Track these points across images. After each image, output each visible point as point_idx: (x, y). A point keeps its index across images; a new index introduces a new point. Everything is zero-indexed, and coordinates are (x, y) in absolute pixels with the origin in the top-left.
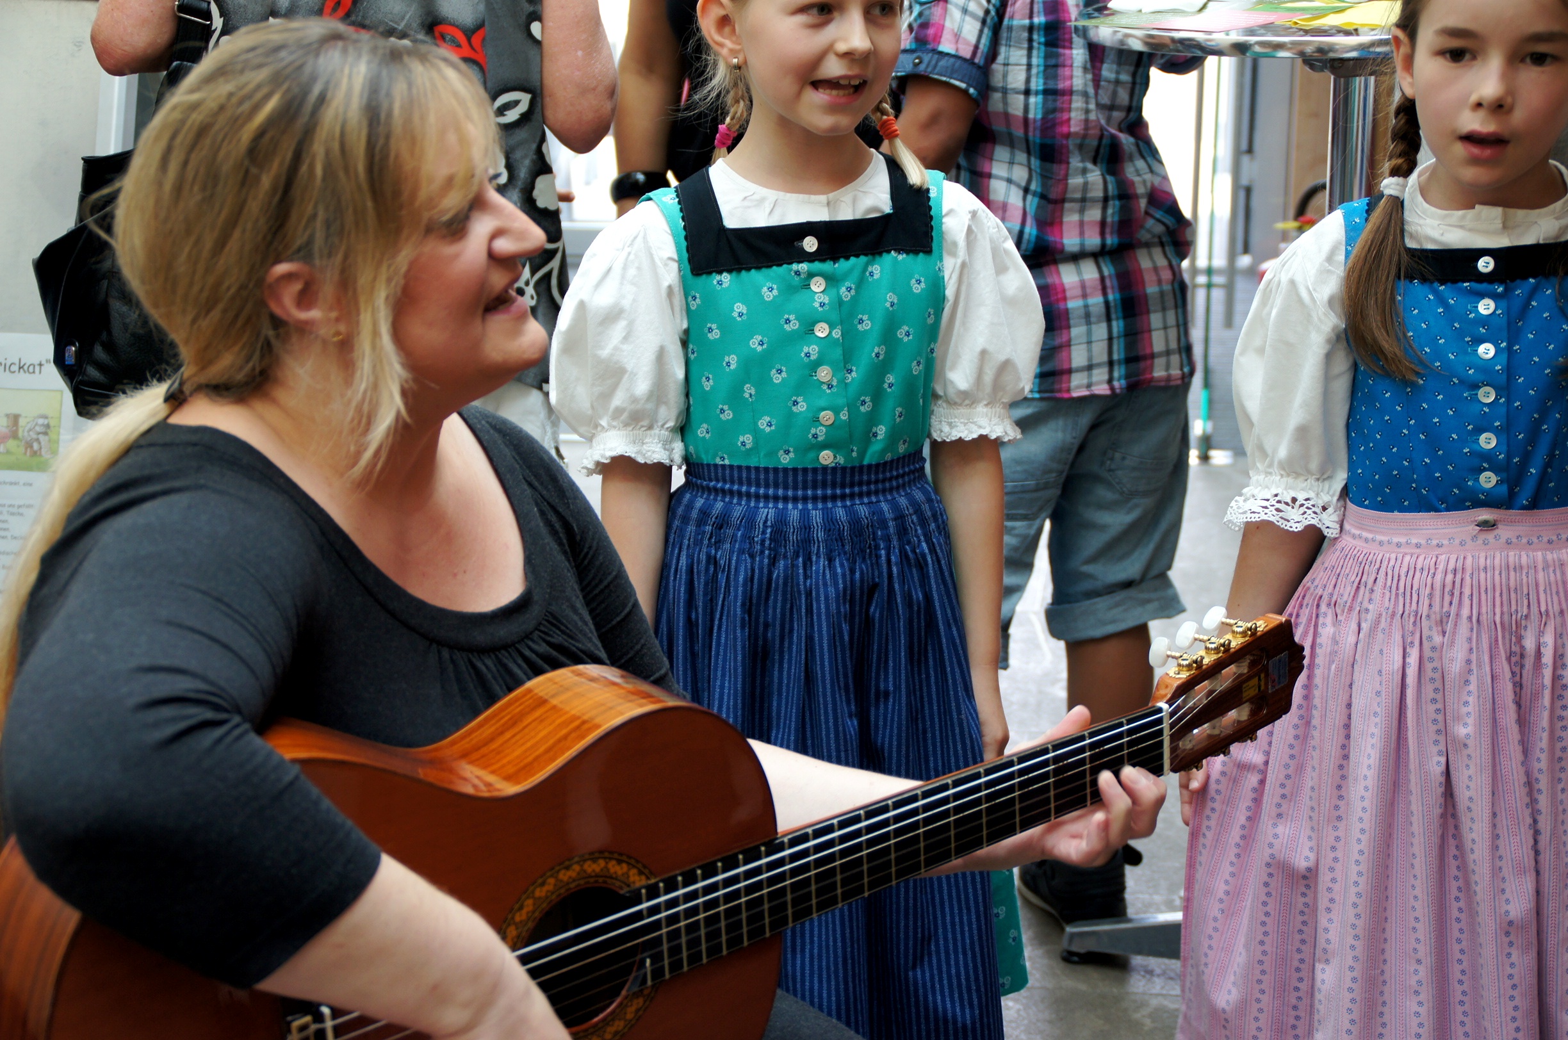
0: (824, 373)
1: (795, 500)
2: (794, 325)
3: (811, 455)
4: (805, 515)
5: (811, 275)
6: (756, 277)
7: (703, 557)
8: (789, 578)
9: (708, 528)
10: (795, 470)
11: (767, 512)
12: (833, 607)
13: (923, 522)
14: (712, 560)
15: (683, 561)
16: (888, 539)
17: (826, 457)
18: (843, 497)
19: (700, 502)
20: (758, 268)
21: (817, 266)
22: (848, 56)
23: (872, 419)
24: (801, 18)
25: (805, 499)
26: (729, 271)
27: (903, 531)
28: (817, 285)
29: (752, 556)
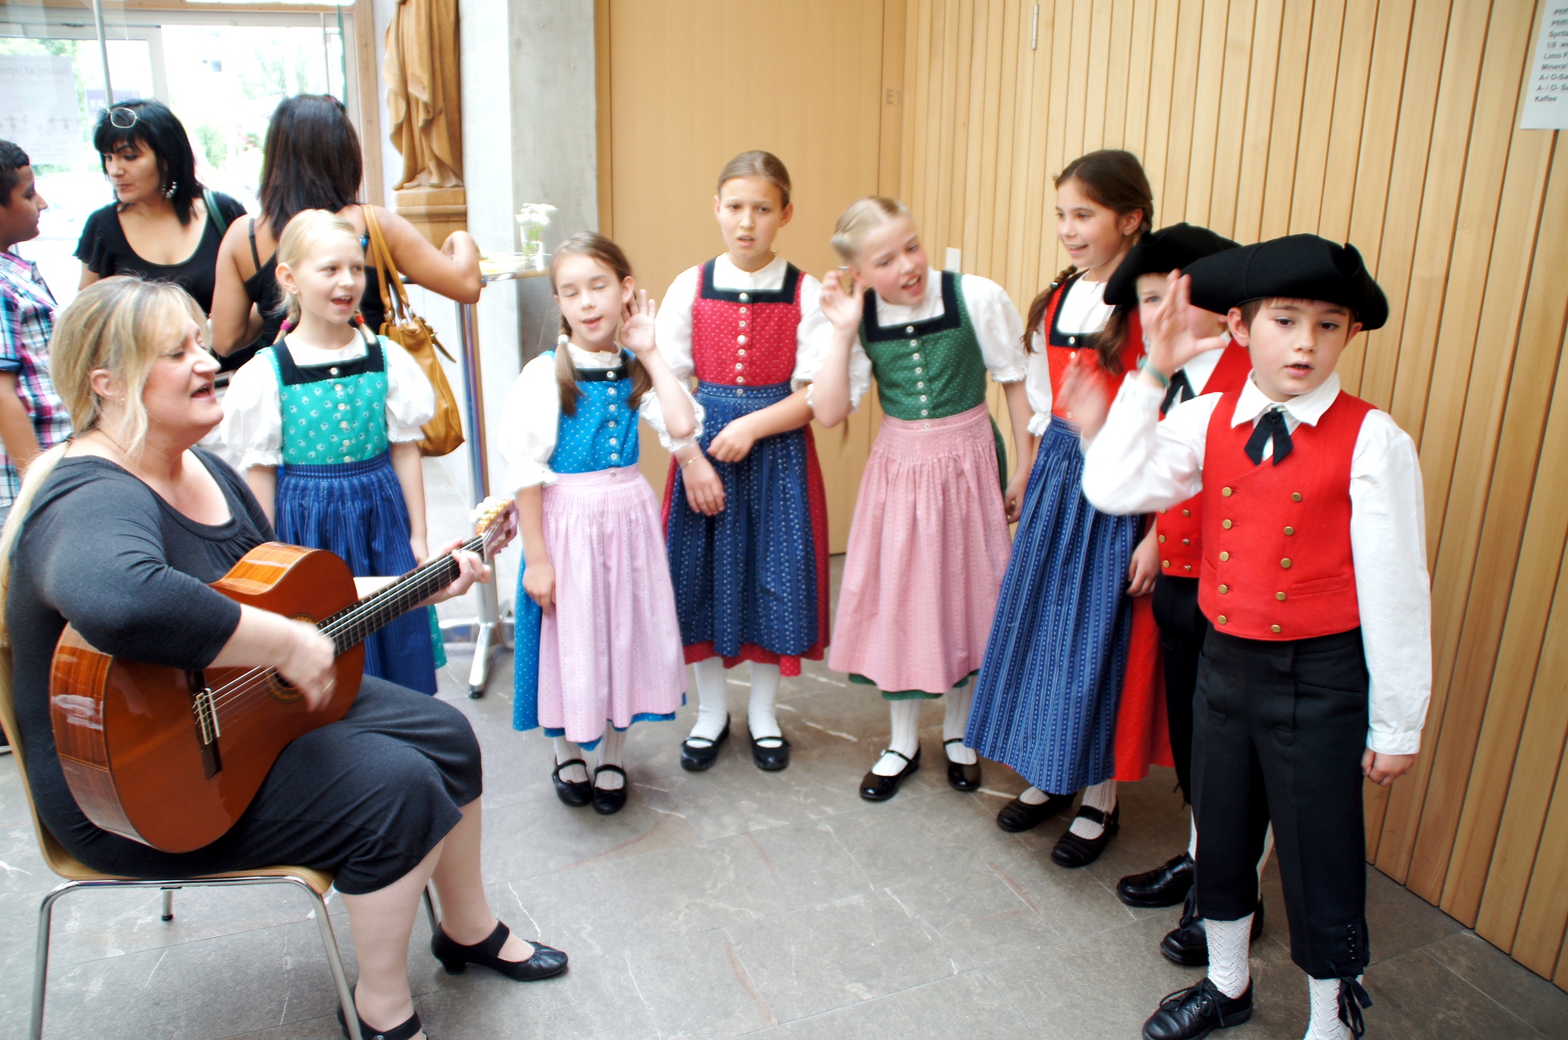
0: (344, 425)
1: (336, 477)
2: (329, 405)
3: (341, 458)
4: (341, 483)
5: (335, 384)
6: (311, 385)
7: (297, 504)
8: (336, 511)
9: (298, 492)
10: (335, 465)
11: (324, 484)
12: (355, 521)
13: (389, 482)
14: (301, 505)
15: (288, 507)
16: (375, 490)
17: (347, 459)
18: (356, 474)
19: (293, 481)
20: (312, 382)
21: (338, 380)
22: (344, 287)
23: (366, 442)
24: (323, 273)
25: (340, 477)
26: (300, 383)
27: (381, 487)
28: (339, 388)
29: (319, 503)
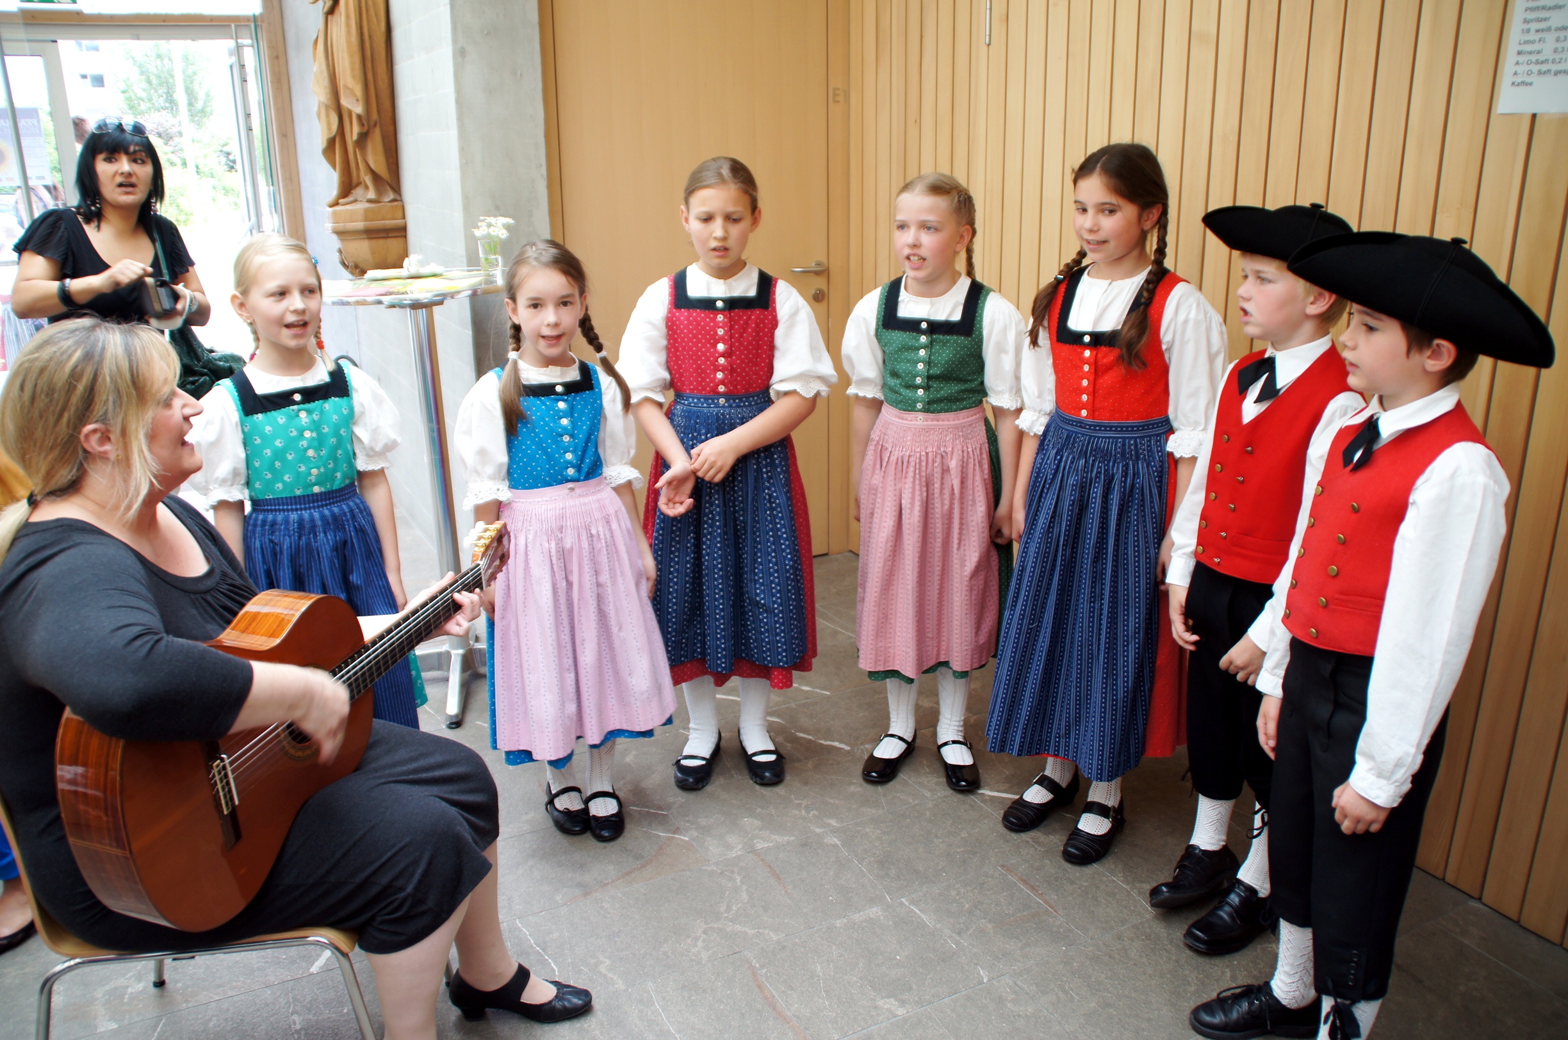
0: (311, 453)
1: (306, 509)
2: (295, 433)
3: (310, 489)
4: (311, 515)
5: (299, 410)
6: (274, 414)
7: (267, 541)
8: (308, 544)
9: (267, 527)
10: (304, 496)
11: (294, 516)
12: (329, 555)
13: (361, 512)
14: (271, 541)
15: (258, 544)
16: (348, 521)
17: (316, 489)
18: (326, 505)
19: (261, 517)
20: (275, 410)
21: (302, 406)
22: (295, 312)
23: (335, 470)
24: (272, 299)
25: (310, 508)
26: (261, 413)
27: (353, 517)
28: (303, 415)
29: (290, 537)
